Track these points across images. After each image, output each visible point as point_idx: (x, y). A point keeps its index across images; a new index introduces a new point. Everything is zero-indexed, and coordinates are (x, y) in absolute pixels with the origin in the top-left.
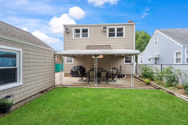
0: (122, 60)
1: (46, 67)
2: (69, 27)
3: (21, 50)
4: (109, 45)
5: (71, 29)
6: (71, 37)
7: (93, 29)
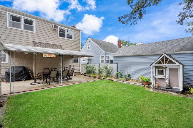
0: (71, 60)
4: (59, 44)
5: (4, 13)
6: (4, 25)
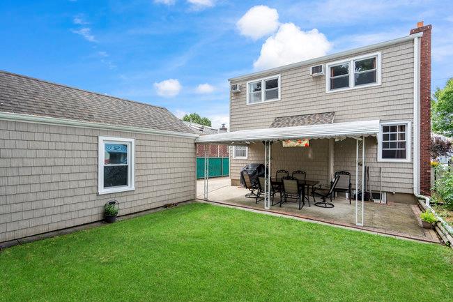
0: (371, 150)
1: (176, 165)
2: (239, 82)
3: (133, 140)
4: (331, 110)
5: (244, 86)
6: (243, 103)
7: (289, 76)
